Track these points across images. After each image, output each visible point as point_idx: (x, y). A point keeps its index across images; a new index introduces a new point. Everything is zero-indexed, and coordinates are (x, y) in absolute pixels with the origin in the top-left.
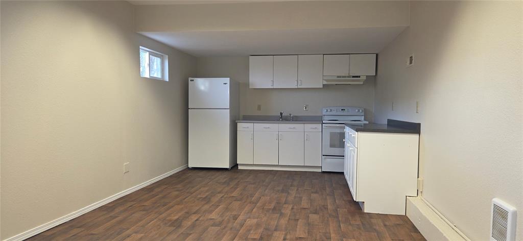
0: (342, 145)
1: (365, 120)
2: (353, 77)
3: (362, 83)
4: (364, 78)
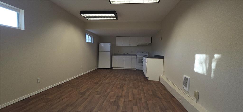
0: (142, 62)
1: (148, 55)
3: (147, 45)
4: (148, 44)
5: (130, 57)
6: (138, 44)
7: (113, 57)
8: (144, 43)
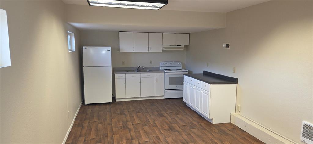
2: (178, 46)
3: (182, 49)
4: (184, 46)
5: (152, 75)
6: (165, 48)
7: (117, 76)
8: (175, 46)
